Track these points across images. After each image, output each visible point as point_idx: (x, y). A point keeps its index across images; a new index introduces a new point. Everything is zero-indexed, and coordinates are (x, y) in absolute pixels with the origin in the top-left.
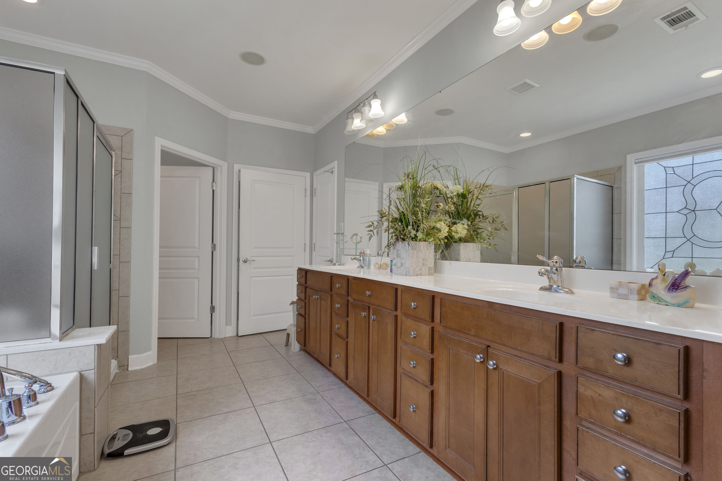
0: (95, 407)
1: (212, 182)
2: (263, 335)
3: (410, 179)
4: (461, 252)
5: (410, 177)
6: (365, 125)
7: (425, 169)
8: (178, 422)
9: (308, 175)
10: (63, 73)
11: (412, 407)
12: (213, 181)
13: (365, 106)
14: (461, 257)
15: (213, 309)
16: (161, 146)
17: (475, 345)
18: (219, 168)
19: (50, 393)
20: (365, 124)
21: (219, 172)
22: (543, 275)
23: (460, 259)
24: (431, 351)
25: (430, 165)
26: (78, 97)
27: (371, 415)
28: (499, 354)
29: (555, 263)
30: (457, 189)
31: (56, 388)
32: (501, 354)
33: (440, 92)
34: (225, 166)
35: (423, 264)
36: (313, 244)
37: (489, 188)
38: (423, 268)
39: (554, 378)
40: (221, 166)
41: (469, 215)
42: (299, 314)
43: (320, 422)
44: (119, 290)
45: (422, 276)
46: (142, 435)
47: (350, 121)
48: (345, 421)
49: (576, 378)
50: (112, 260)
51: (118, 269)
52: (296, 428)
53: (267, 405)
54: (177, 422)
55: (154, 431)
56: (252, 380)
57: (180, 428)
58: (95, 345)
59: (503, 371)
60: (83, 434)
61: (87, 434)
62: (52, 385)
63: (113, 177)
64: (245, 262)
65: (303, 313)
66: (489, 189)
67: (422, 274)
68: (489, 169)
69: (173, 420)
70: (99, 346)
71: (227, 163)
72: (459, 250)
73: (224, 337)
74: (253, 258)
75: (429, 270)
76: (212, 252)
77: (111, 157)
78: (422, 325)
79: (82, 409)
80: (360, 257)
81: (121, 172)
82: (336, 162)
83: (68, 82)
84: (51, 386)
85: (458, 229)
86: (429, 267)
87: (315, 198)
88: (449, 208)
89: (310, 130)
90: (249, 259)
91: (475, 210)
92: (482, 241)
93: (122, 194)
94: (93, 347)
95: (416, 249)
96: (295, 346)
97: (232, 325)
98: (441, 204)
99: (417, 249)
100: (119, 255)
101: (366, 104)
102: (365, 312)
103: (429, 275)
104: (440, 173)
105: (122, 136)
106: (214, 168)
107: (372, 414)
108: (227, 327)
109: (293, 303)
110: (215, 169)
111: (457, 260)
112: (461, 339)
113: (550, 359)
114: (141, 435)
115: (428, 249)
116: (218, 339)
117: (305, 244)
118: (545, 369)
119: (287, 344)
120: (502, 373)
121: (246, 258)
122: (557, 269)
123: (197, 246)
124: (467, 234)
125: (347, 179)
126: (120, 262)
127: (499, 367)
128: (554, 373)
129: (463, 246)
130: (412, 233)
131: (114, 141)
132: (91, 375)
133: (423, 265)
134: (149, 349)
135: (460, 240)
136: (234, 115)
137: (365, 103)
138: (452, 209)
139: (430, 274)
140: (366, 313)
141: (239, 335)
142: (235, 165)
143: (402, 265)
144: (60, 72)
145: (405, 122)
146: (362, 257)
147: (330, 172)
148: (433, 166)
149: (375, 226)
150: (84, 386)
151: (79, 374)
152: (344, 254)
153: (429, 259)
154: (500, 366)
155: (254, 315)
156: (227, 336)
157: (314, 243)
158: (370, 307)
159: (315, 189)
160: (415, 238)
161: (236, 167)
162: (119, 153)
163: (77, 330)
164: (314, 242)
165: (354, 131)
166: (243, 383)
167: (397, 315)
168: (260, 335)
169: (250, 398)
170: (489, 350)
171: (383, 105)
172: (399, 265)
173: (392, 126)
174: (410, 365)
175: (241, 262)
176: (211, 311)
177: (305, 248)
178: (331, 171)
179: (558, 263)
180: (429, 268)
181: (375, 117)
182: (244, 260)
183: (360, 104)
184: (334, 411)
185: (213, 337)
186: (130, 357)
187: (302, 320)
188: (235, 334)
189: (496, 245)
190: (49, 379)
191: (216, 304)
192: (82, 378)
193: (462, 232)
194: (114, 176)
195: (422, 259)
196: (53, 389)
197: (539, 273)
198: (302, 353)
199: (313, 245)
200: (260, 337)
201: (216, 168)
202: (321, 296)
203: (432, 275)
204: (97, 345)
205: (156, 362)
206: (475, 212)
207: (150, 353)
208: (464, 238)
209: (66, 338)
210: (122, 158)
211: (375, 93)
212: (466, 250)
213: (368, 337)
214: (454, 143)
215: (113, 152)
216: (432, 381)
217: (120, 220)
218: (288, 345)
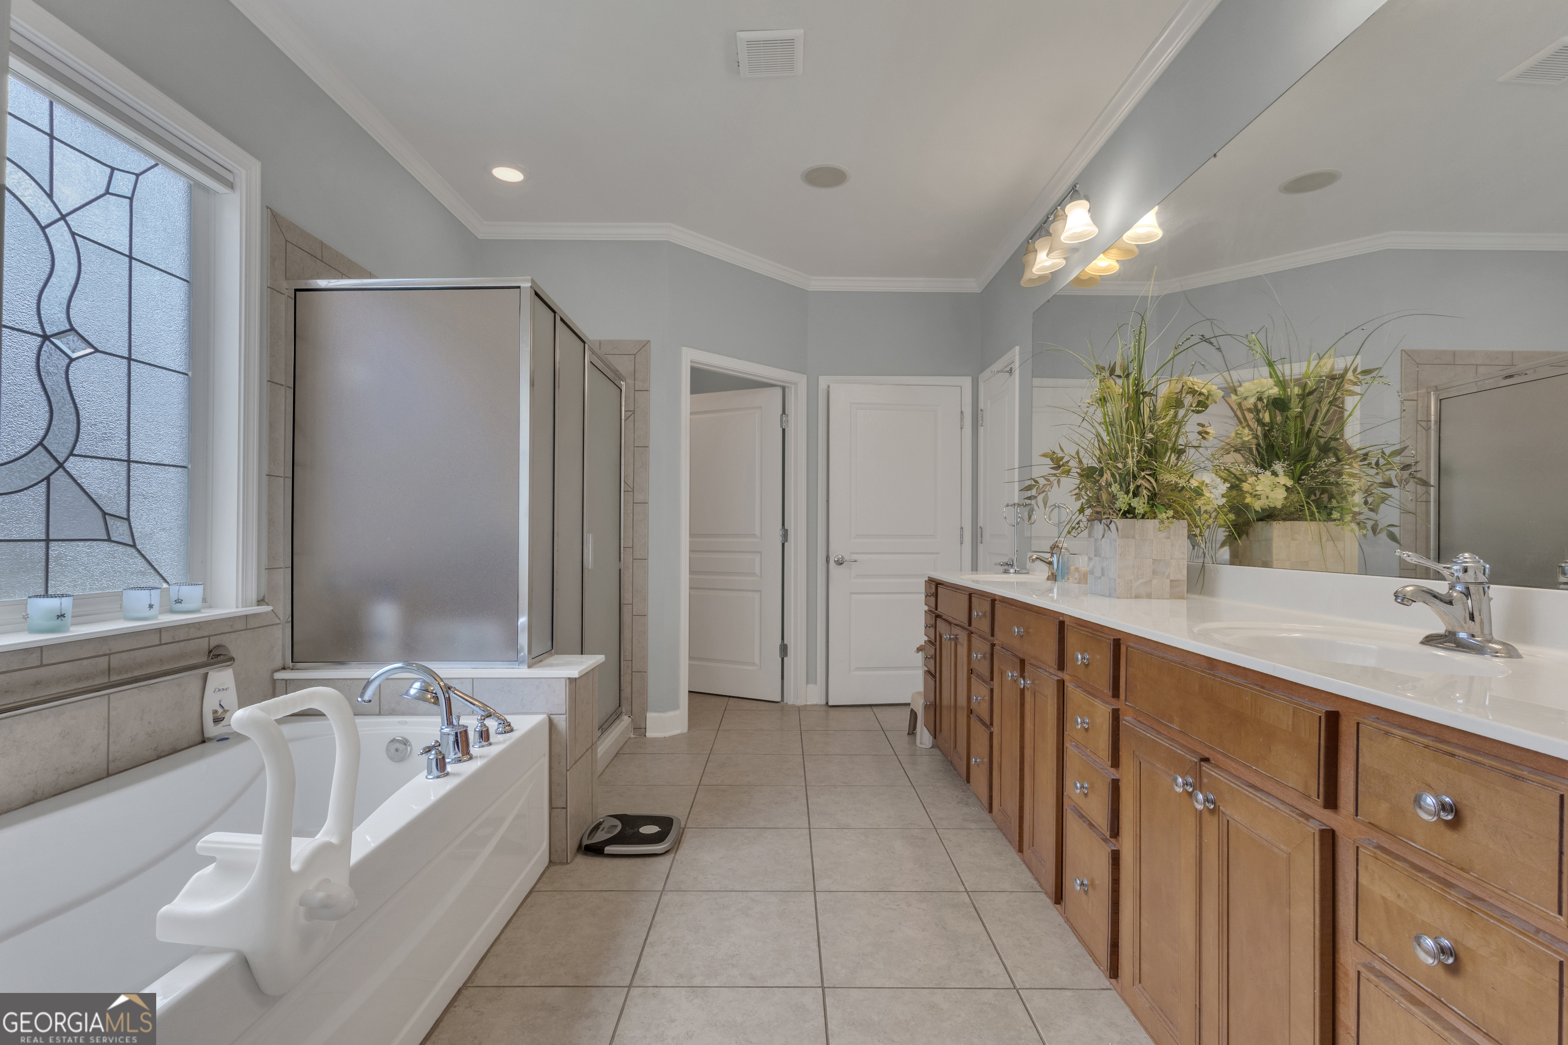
0: (567, 771)
1: (782, 415)
2: (875, 709)
3: (1119, 377)
4: (1274, 545)
5: (1118, 372)
6: (1064, 262)
7: (1176, 348)
8: (689, 825)
9: (967, 382)
10: (529, 285)
11: (1078, 882)
12: (784, 412)
13: (1057, 219)
14: (1275, 557)
15: (784, 650)
16: (691, 362)
17: (1180, 754)
18: (793, 387)
19: (508, 735)
20: (1064, 258)
21: (793, 396)
22: (1407, 602)
23: (1272, 562)
24: (1112, 762)
25: (1192, 335)
26: (554, 312)
27: (1027, 893)
28: (1220, 777)
29: (1461, 574)
30: (1258, 390)
31: (516, 730)
32: (1222, 779)
33: (1215, 155)
34: (799, 383)
35: (1154, 572)
36: (979, 528)
37: (1374, 374)
38: (1155, 582)
39: (1314, 845)
40: (796, 384)
41: (1303, 452)
42: (928, 672)
43: (916, 881)
44: (632, 604)
45: (1151, 598)
46: (633, 831)
47: (1030, 256)
48: (966, 891)
49: (1355, 848)
50: (622, 555)
51: (631, 570)
52: (868, 879)
53: (833, 830)
54: (685, 825)
55: (650, 830)
56: (824, 785)
57: (688, 834)
58: (565, 678)
59: (1228, 818)
60: (554, 806)
61: (558, 808)
62: (511, 724)
63: (623, 421)
64: (840, 563)
65: (933, 671)
66: (1373, 379)
67: (1151, 595)
68: (1362, 327)
69: (679, 821)
70: (572, 681)
71: (805, 377)
72: (1271, 540)
73: (803, 704)
74: (854, 557)
75: (1171, 587)
76: (783, 545)
77: (619, 390)
78: (1098, 703)
79: (552, 770)
80: (1052, 556)
81: (634, 412)
82: (1017, 348)
83: (537, 294)
84: (509, 725)
85: (1258, 488)
86: (1172, 578)
87: (981, 430)
88: (1238, 436)
89: (972, 285)
90: (846, 558)
91: (1321, 437)
92: (1336, 516)
93: (635, 448)
94: (563, 681)
95: (1134, 537)
96: (924, 737)
97: (818, 683)
98: (1211, 429)
99: (1137, 537)
100: (633, 547)
101: (1059, 216)
102: (1015, 672)
103: (1171, 598)
104: (1221, 351)
105: (635, 355)
106: (784, 388)
107: (1032, 892)
108: (809, 686)
109: (919, 649)
110: (787, 390)
111: (1266, 564)
112: (1157, 739)
113: (1308, 797)
114: (631, 831)
115: (1169, 538)
116: (794, 706)
117: (962, 528)
118: (1298, 820)
119: (912, 731)
120: (1225, 822)
121: (842, 557)
122: (1468, 588)
123: (757, 533)
124: (1286, 498)
125: (1037, 381)
126: (633, 559)
127: (1219, 808)
128: (1314, 833)
129: (1278, 530)
130: (1121, 499)
131: (623, 365)
132: (562, 722)
133: (1153, 574)
134: (676, 707)
135: (1269, 515)
136: (818, 284)
137: (1057, 213)
138: (1246, 439)
139: (1174, 596)
140: (1017, 673)
141: (830, 704)
142: (821, 378)
143: (1103, 574)
144: (526, 285)
145: (1157, 237)
146: (1055, 556)
147: (1007, 372)
148: (1201, 337)
149: (1041, 486)
150: (554, 737)
151: (548, 718)
152: (1033, 549)
153: (1172, 560)
154: (1221, 808)
155: (857, 669)
156: (808, 703)
157: (982, 526)
158: (1024, 660)
159: (982, 410)
160: (1129, 513)
161: (823, 381)
162: (631, 382)
163: (556, 656)
164: (980, 524)
165: (1041, 277)
166: (806, 786)
167: (1064, 681)
168: (869, 709)
169: (808, 813)
170: (1203, 768)
171: (1095, 214)
172: (1098, 573)
173: (1127, 250)
174: (1076, 790)
175: (832, 563)
176: (781, 654)
177: (962, 536)
178: (1008, 369)
179: (1471, 572)
180: (1171, 581)
181: (1079, 240)
182: (838, 561)
183: (1048, 218)
184: (953, 868)
185: (785, 701)
186: (650, 715)
187: (931, 682)
188: (824, 702)
189: (1392, 525)
190: (509, 718)
191: (790, 640)
192: (551, 724)
193: (1271, 495)
194: (625, 421)
195: (1152, 561)
196: (512, 730)
197: (1396, 595)
198: (936, 751)
199: (979, 530)
200: (868, 713)
201: (788, 387)
202: (957, 635)
203: (1183, 598)
204: (569, 678)
205: (685, 730)
206: (1322, 441)
207: (677, 712)
208: (1281, 510)
209: (537, 665)
210: (635, 391)
211: (1075, 186)
212: (1293, 539)
213: (1020, 724)
214: (1265, 275)
215: (623, 381)
216: (1116, 831)
217: (633, 491)
218: (913, 733)
